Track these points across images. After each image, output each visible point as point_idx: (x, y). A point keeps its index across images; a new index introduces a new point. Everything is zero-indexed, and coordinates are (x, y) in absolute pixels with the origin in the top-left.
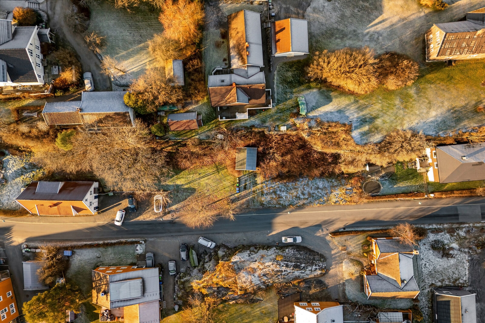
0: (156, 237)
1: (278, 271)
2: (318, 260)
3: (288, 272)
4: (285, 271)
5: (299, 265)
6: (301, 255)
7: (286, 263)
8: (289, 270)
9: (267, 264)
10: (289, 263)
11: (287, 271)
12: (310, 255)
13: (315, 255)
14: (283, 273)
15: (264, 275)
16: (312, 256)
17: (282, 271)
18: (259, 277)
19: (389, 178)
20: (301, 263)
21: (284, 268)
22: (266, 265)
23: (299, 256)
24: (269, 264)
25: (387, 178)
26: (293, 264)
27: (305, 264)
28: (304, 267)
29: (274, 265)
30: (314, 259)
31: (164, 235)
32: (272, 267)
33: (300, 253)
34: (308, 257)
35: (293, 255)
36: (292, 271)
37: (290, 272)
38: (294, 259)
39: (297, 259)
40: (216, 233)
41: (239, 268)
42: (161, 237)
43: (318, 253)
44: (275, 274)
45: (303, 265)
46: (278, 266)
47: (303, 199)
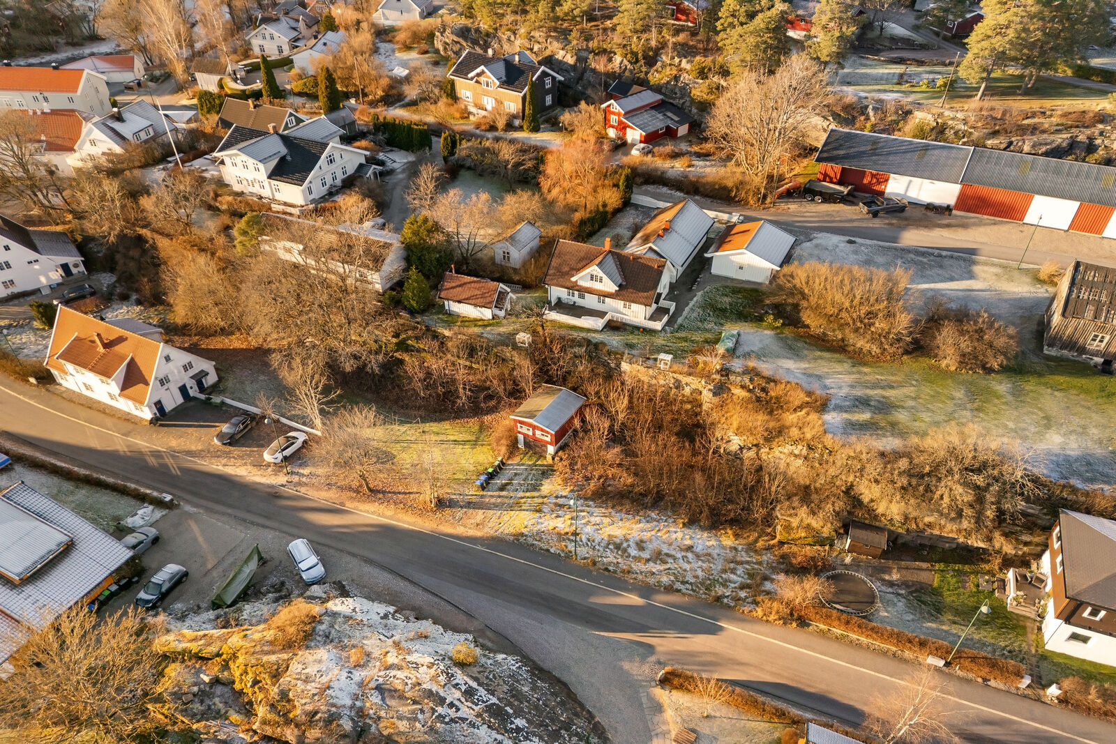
0: (207, 509)
1: (430, 694)
2: (577, 734)
3: (459, 714)
4: (451, 705)
5: (509, 716)
6: (534, 688)
7: (474, 685)
8: (467, 711)
9: (414, 657)
10: (482, 692)
11: (458, 710)
12: (562, 703)
13: (576, 715)
14: (440, 710)
15: (378, 688)
16: (566, 710)
17: (442, 701)
18: (361, 684)
19: (911, 593)
20: (519, 713)
21: (458, 694)
22: (409, 658)
23: (525, 689)
24: (420, 661)
25: (903, 592)
26: (494, 700)
27: (528, 721)
28: (518, 730)
29: (432, 671)
30: (567, 726)
31: (229, 511)
32: (425, 675)
33: (533, 683)
34: (553, 709)
35: (510, 676)
36: (472, 718)
37: (463, 720)
38: (506, 688)
39: (515, 694)
40: (350, 553)
41: (327, 637)
42: (217, 512)
43: (591, 717)
44: (415, 702)
45: (520, 722)
46: (442, 679)
47: (634, 557)
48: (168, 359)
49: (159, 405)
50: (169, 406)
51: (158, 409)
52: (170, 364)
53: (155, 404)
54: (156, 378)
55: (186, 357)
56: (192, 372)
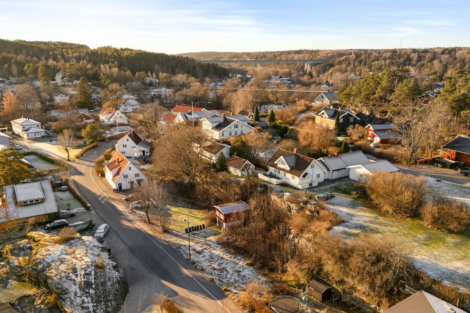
1: (74, 269)
2: (107, 305)
4: (76, 275)
5: (91, 288)
7: (93, 274)
8: (78, 279)
10: (92, 277)
12: (116, 294)
13: (116, 300)
14: (71, 274)
16: (114, 297)
17: (75, 272)
20: (96, 289)
21: (83, 273)
23: (109, 284)
24: (85, 259)
26: (93, 281)
27: (95, 293)
32: (81, 263)
34: (110, 294)
39: (103, 283)
45: (92, 291)
48: (130, 169)
49: (120, 186)
50: (124, 188)
51: (119, 187)
52: (130, 171)
53: (119, 184)
54: (123, 174)
55: (137, 172)
56: (138, 178)
